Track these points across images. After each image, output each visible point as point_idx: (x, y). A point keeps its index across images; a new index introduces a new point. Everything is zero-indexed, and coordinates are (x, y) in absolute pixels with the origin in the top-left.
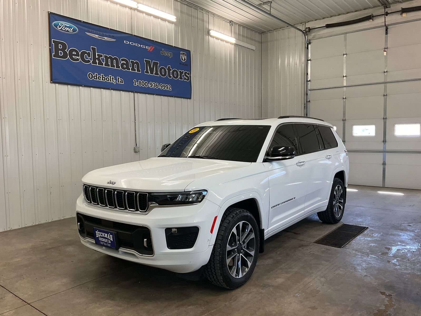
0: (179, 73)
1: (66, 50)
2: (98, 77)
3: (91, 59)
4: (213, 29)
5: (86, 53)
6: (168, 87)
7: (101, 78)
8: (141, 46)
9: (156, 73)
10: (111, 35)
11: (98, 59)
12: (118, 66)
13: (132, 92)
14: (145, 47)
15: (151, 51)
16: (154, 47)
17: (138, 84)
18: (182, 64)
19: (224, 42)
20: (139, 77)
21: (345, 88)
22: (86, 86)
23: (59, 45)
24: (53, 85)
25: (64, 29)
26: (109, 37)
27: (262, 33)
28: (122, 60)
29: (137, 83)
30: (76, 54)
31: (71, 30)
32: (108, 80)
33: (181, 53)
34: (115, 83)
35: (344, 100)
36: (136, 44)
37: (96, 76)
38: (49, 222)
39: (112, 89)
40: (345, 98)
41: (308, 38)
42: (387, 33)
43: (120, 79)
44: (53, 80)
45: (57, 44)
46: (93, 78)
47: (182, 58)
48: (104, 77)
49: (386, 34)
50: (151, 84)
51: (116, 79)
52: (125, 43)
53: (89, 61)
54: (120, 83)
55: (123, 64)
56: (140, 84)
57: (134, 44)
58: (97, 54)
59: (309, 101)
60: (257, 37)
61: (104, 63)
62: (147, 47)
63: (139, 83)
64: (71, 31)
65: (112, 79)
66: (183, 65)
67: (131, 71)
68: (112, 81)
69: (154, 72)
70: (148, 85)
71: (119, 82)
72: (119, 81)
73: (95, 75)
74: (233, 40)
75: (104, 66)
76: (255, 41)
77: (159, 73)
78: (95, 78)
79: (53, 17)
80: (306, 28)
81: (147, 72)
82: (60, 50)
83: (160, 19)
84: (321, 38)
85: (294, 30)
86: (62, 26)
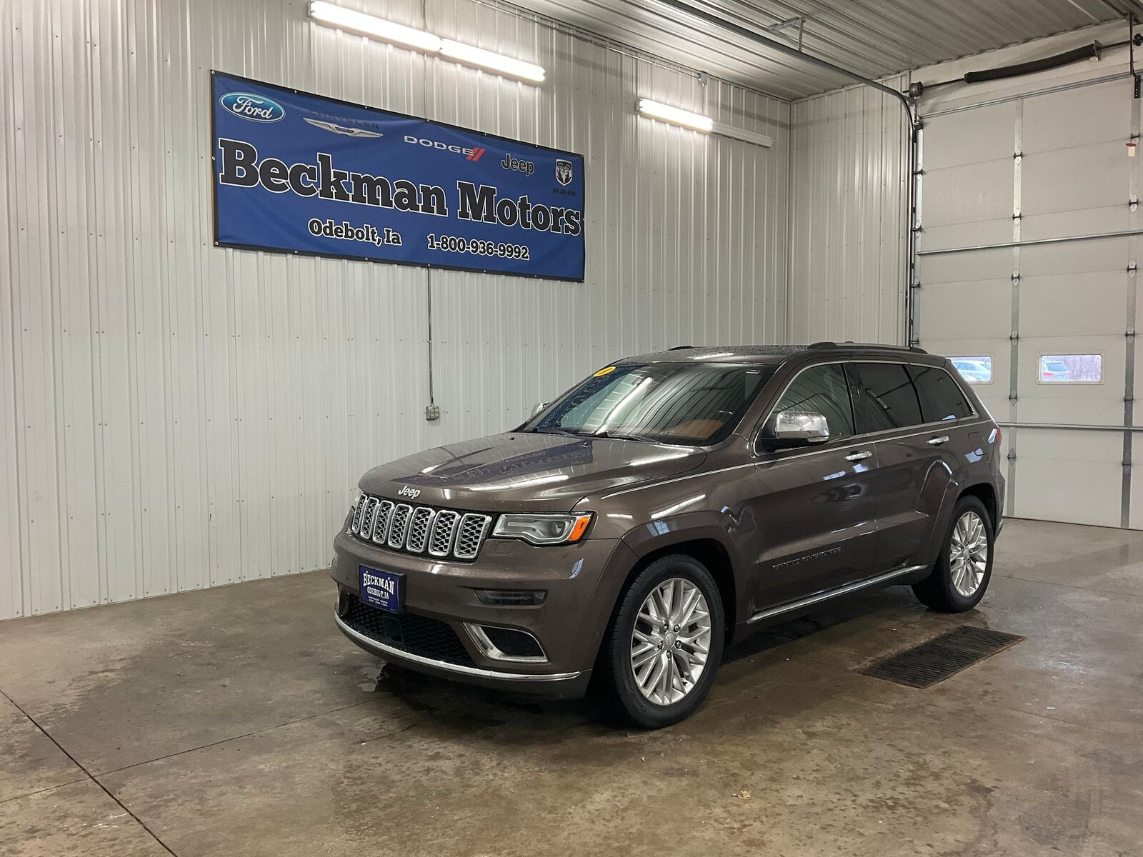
0: (551, 214)
1: (253, 164)
2: (334, 229)
3: (317, 185)
4: (649, 96)
5: (305, 169)
6: (519, 252)
7: (342, 232)
8: (450, 147)
9: (490, 217)
10: (371, 122)
11: (337, 184)
12: (387, 202)
13: (423, 266)
14: (459, 151)
15: (475, 159)
16: (484, 150)
17: (439, 244)
18: (559, 191)
19: (679, 130)
20: (441, 228)
21: (1017, 249)
22: (303, 253)
23: (237, 151)
24: (221, 251)
25: (249, 110)
26: (366, 127)
27: (792, 100)
28: (399, 185)
29: (437, 244)
30: (278, 172)
31: (268, 113)
32: (360, 236)
33: (559, 162)
34: (378, 244)
35: (1016, 282)
36: (436, 143)
37: (331, 228)
38: (205, 588)
39: (370, 260)
40: (1019, 277)
41: (916, 111)
42: (1137, 95)
43: (391, 234)
44: (221, 240)
45: (230, 148)
46: (322, 232)
47: (560, 174)
48: (351, 230)
49: (1135, 97)
50: (474, 245)
51: (381, 235)
52: (406, 141)
53: (312, 190)
54: (392, 243)
55: (402, 195)
56: (445, 246)
57: (431, 143)
58: (332, 171)
59: (919, 286)
60: (778, 111)
61: (351, 195)
62: (464, 150)
63: (443, 243)
64: (266, 116)
65: (370, 234)
66: (561, 193)
67: (420, 212)
68: (371, 238)
69: (483, 214)
70: (467, 248)
71: (388, 241)
72: (391, 240)
73: (328, 225)
74: (707, 124)
75: (351, 201)
76: (773, 122)
77: (497, 216)
78: (328, 231)
79: (221, 82)
80: (912, 85)
81: (464, 214)
82: (239, 163)
83: (501, 75)
84: (954, 111)
85: (877, 92)
86: (245, 105)
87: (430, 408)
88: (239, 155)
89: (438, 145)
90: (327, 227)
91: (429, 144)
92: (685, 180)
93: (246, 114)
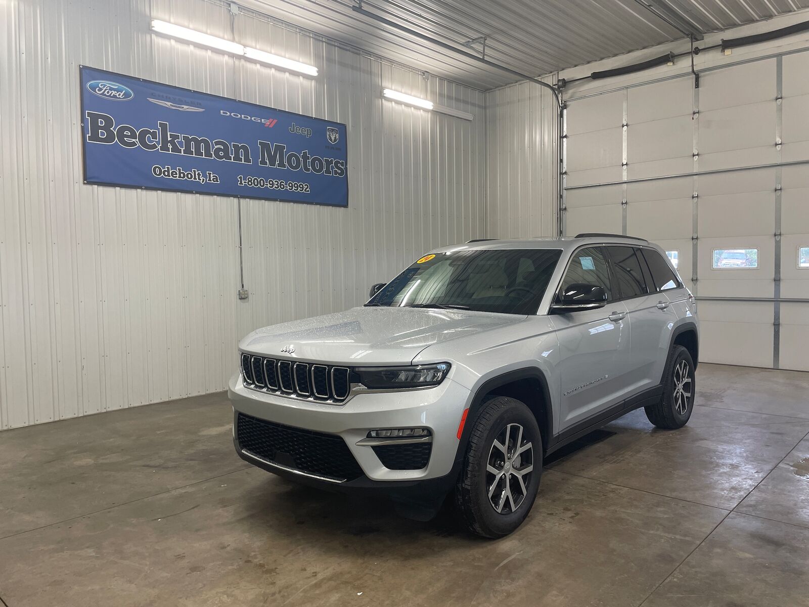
0: (324, 163)
1: (111, 129)
2: (170, 172)
3: (158, 143)
4: (390, 86)
5: (149, 132)
6: (303, 188)
7: (176, 174)
8: (253, 118)
9: (281, 164)
10: (194, 101)
11: (172, 142)
12: (208, 154)
13: (235, 196)
14: (259, 121)
15: (271, 126)
16: (276, 121)
17: (246, 182)
18: (330, 148)
19: (411, 109)
20: (245, 171)
21: (625, 185)
22: (147, 188)
23: (99, 120)
24: (89, 187)
25: (108, 92)
26: (192, 104)
27: (486, 91)
28: (217, 143)
29: (244, 182)
30: (130, 134)
31: (122, 94)
32: (189, 175)
33: (329, 129)
34: (202, 182)
35: (624, 206)
36: (243, 116)
37: (168, 171)
38: (80, 416)
39: (197, 193)
40: (626, 203)
41: (562, 97)
42: (697, 86)
43: (212, 175)
44: (89, 179)
45: (94, 118)
46: (162, 174)
47: (330, 137)
48: (182, 173)
49: (696, 88)
50: (271, 183)
51: (205, 176)
52: (222, 114)
53: (154, 146)
54: (212, 182)
55: (219, 150)
56: (250, 183)
58: (169, 133)
59: (565, 209)
60: (476, 97)
61: (182, 149)
62: (263, 120)
63: (249, 181)
64: (120, 96)
65: (197, 176)
67: (232, 161)
68: (197, 178)
69: (277, 163)
70: (266, 185)
71: (210, 180)
72: (212, 179)
73: (166, 169)
74: (429, 105)
75: (182, 154)
76: (473, 105)
77: (286, 164)
78: (166, 173)
79: (87, 73)
80: (559, 81)
81: (263, 162)
82: (102, 128)
83: (288, 72)
84: (585, 97)
85: (538, 86)
86: (104, 89)
87: (241, 291)
88: (101, 123)
89: (245, 117)
90: (166, 171)
91: (238, 116)
92: (415, 141)
93: (105, 95)
